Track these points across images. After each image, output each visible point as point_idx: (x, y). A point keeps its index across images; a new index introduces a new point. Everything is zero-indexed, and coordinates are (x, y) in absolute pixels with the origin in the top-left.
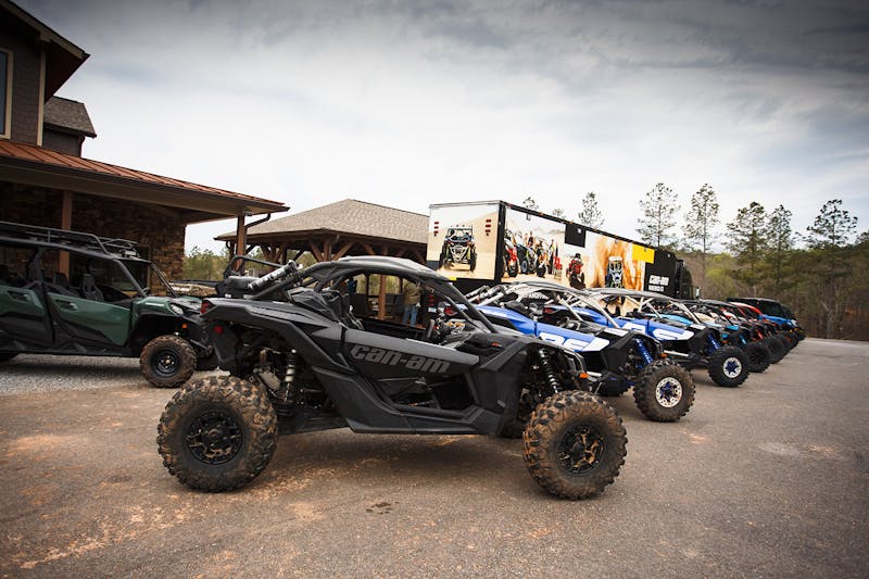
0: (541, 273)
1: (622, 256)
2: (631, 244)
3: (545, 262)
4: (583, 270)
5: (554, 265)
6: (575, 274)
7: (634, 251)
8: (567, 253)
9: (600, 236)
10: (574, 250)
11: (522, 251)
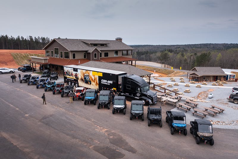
0: (70, 76)
1: (89, 74)
2: (91, 72)
3: (70, 74)
4: (78, 76)
5: (72, 75)
6: (76, 76)
7: (92, 73)
8: (74, 73)
9: (81, 70)
10: (75, 72)
11: (67, 72)
